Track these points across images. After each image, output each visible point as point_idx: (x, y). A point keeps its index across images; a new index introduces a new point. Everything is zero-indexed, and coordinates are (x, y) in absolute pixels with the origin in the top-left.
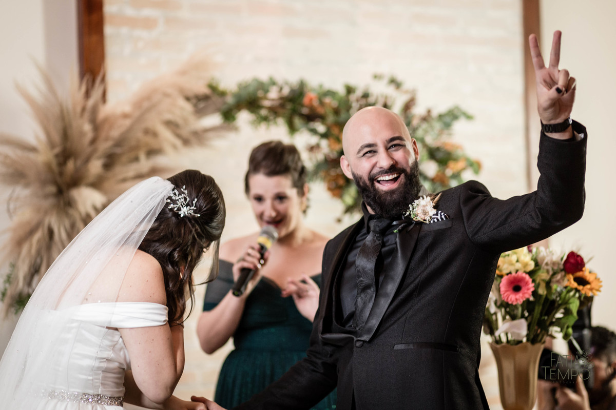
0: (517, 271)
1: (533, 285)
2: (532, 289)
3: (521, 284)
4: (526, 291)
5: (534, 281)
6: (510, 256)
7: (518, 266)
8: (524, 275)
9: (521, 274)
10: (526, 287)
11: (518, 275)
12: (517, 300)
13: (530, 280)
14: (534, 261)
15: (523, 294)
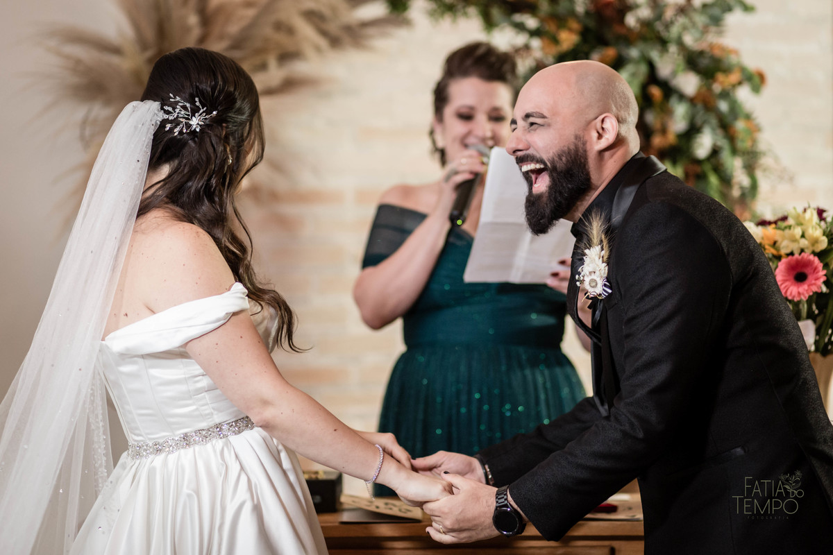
0: (802, 251)
1: (825, 272)
2: (824, 278)
3: (807, 271)
4: (813, 282)
5: (826, 266)
6: (792, 228)
7: (804, 243)
8: (812, 257)
9: (808, 256)
10: (815, 276)
11: (803, 258)
12: (799, 294)
13: (820, 266)
14: (827, 236)
15: (809, 286)
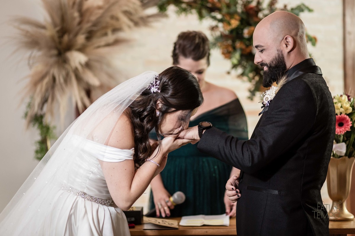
0: (341, 113)
1: (351, 122)
2: (351, 125)
3: (344, 122)
4: (347, 126)
6: (337, 103)
7: (342, 110)
8: (346, 116)
10: (347, 124)
11: (342, 116)
12: (340, 131)
13: (350, 119)
14: (352, 107)
15: (344, 128)
